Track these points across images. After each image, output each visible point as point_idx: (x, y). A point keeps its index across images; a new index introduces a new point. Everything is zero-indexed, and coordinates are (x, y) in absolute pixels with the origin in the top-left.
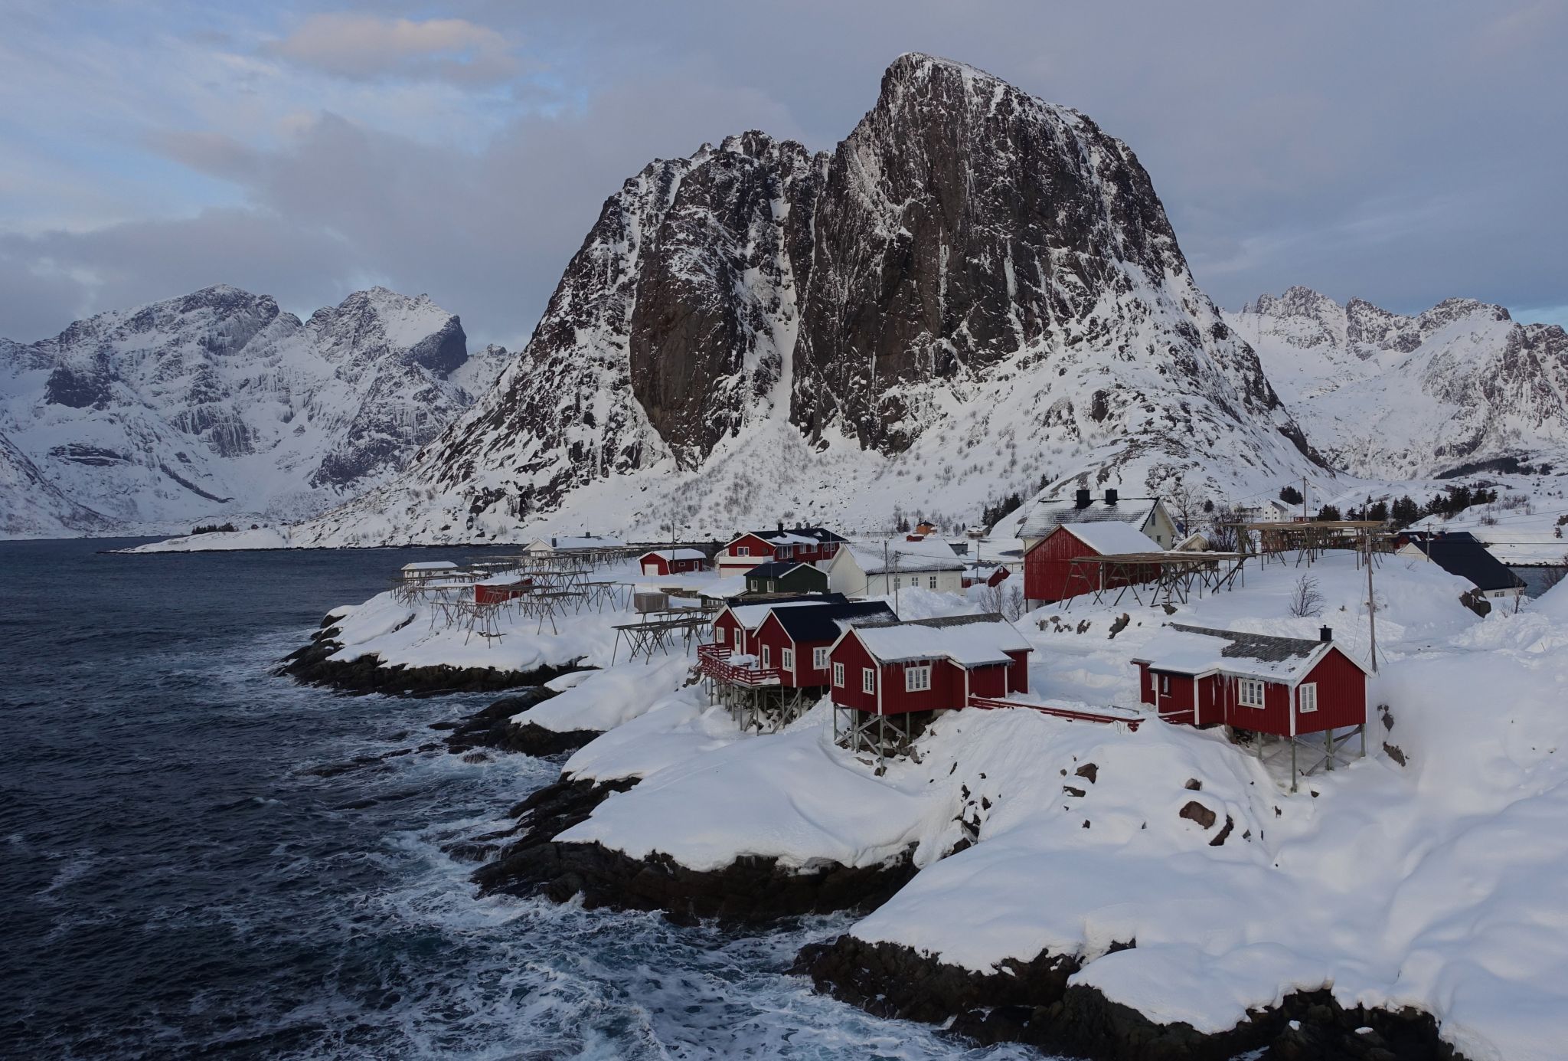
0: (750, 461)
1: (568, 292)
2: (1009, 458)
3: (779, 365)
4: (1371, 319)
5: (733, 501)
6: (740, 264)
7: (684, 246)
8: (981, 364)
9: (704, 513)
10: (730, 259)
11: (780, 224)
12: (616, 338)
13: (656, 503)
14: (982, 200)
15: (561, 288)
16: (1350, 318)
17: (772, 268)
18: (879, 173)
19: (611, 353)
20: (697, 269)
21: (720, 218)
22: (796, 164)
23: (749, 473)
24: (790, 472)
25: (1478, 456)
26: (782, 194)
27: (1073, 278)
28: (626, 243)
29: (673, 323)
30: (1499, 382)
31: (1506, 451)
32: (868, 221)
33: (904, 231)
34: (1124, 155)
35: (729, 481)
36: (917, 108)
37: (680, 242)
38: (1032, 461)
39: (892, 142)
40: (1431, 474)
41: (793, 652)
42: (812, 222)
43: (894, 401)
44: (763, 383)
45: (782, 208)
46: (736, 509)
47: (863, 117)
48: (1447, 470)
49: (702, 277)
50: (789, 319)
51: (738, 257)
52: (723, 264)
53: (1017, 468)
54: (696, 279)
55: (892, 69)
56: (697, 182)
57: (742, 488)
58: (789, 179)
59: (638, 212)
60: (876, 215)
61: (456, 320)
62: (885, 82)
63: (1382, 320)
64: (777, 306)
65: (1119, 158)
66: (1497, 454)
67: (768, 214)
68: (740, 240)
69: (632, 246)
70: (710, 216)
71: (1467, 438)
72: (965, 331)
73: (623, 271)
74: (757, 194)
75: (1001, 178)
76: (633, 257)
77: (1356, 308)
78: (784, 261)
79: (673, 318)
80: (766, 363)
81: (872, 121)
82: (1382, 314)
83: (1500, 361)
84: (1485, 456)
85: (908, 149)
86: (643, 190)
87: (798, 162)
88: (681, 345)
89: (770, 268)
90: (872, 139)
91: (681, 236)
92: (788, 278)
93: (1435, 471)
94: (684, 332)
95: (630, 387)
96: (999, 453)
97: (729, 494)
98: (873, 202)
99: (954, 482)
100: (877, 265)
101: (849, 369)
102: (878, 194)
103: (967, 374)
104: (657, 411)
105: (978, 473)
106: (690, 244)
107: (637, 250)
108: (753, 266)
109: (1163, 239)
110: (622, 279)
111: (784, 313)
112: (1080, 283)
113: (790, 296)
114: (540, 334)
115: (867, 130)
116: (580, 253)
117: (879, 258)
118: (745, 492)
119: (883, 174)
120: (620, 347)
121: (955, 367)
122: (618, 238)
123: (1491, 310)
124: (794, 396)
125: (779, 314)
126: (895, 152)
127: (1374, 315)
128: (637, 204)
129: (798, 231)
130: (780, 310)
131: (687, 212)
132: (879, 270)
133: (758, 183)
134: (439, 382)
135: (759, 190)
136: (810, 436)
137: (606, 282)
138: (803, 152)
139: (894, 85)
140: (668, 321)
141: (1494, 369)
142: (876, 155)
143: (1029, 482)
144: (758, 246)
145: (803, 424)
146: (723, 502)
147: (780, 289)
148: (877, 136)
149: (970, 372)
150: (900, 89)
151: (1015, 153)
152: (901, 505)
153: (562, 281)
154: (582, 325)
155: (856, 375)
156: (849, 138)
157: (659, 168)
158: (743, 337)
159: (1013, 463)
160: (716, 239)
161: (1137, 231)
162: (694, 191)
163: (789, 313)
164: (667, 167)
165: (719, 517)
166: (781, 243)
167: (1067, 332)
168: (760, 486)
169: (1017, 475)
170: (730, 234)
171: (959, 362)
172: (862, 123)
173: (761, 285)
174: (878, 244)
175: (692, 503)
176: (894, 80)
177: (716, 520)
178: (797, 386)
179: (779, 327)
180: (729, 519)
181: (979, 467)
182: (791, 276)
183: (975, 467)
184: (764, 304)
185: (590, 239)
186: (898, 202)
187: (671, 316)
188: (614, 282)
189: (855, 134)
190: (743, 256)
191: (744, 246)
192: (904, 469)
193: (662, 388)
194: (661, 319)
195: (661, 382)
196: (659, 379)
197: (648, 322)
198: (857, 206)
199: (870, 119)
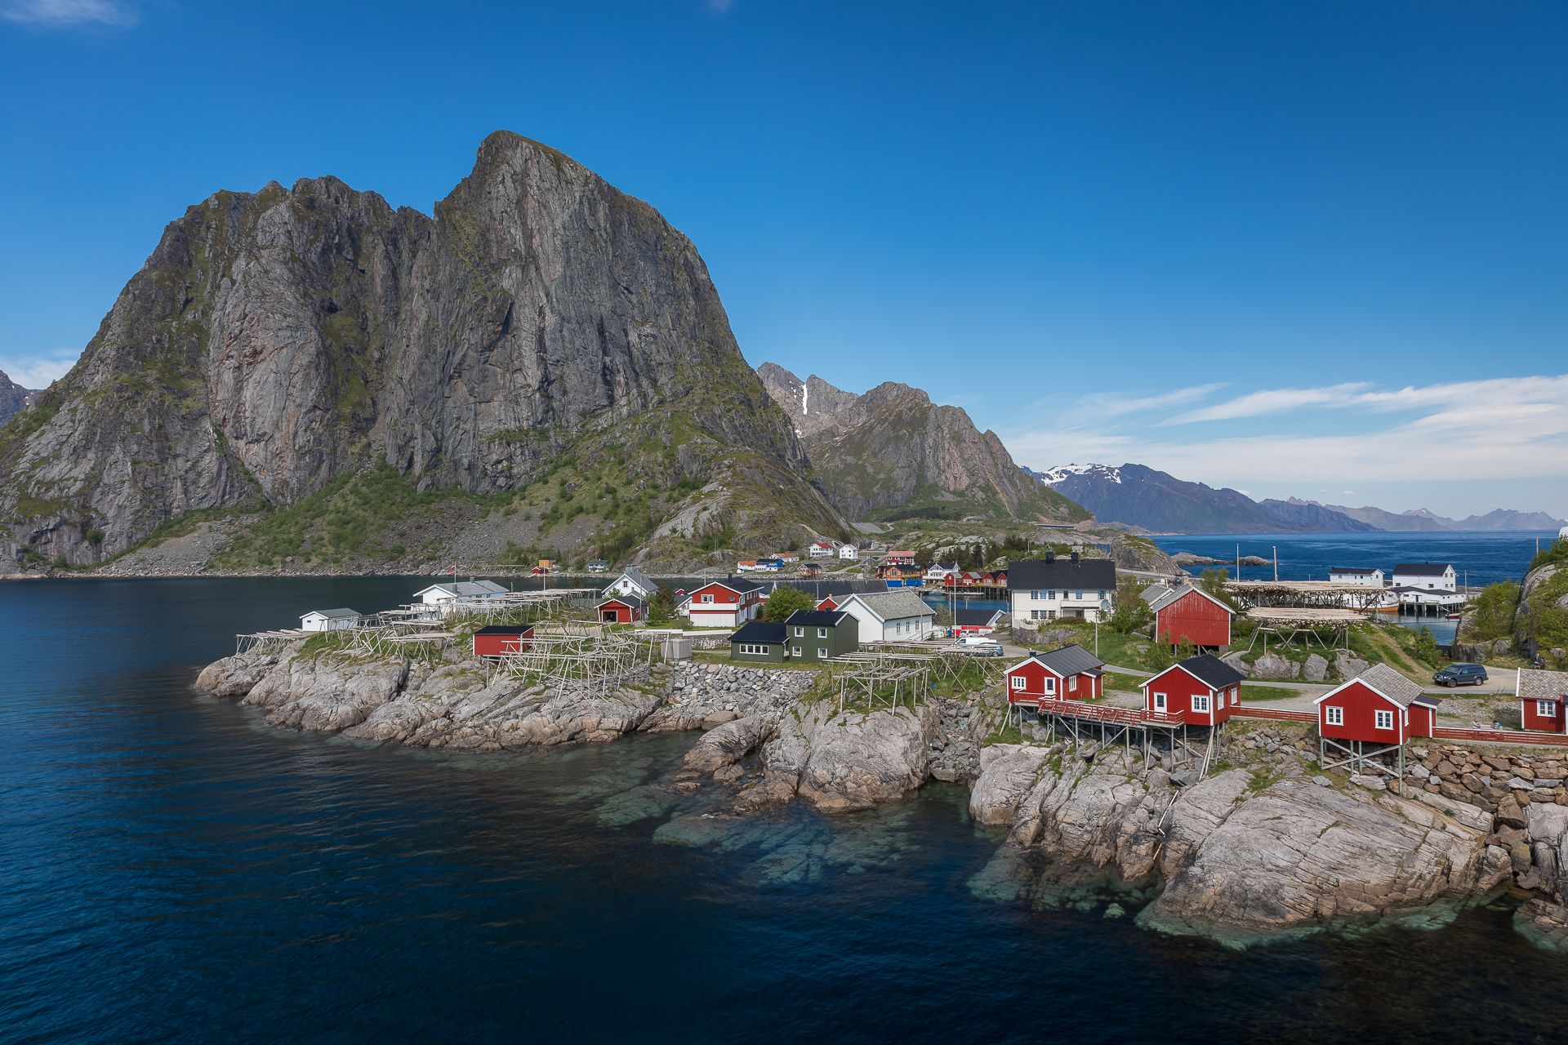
0: (351, 498)
2: (611, 503)
3: (372, 404)
10: (318, 299)
11: (362, 271)
17: (359, 312)
18: (477, 235)
23: (351, 507)
24: (395, 508)
25: (909, 506)
28: (197, 272)
29: (261, 357)
31: (928, 502)
32: (467, 281)
35: (330, 516)
38: (632, 504)
40: (878, 517)
41: (1210, 699)
42: (401, 272)
44: (360, 422)
46: (342, 544)
47: (459, 182)
51: (327, 300)
52: (312, 302)
53: (621, 511)
55: (489, 140)
57: (346, 522)
60: (476, 274)
63: (834, 395)
64: (365, 349)
68: (327, 281)
73: (194, 300)
74: (341, 239)
76: (205, 287)
78: (369, 306)
79: (261, 352)
80: (360, 403)
81: (468, 187)
88: (270, 379)
89: (354, 311)
90: (469, 203)
92: (375, 322)
94: (273, 366)
96: (601, 498)
98: (472, 262)
99: (562, 523)
100: (479, 320)
101: (450, 413)
102: (476, 255)
105: (584, 514)
108: (341, 309)
111: (371, 355)
113: (375, 340)
115: (464, 194)
116: (140, 277)
117: (480, 314)
119: (481, 238)
122: (185, 265)
125: (367, 356)
129: (385, 279)
130: (367, 352)
133: (342, 228)
135: (344, 237)
136: (410, 475)
137: (172, 309)
140: (256, 354)
142: (473, 219)
145: (403, 464)
146: (327, 537)
147: (366, 332)
148: (475, 201)
156: (446, 200)
158: (335, 375)
159: (615, 506)
160: (303, 278)
163: (376, 354)
165: (324, 550)
166: (366, 289)
168: (365, 521)
170: (318, 274)
172: (458, 187)
173: (348, 327)
174: (478, 303)
175: (293, 536)
177: (322, 553)
179: (367, 370)
180: (337, 552)
181: (584, 508)
183: (581, 509)
184: (352, 346)
187: (259, 349)
188: (182, 310)
189: (451, 198)
190: (330, 299)
192: (512, 508)
193: (248, 421)
194: (248, 351)
195: (247, 414)
196: (245, 411)
197: (232, 354)
198: (456, 264)
199: (466, 185)
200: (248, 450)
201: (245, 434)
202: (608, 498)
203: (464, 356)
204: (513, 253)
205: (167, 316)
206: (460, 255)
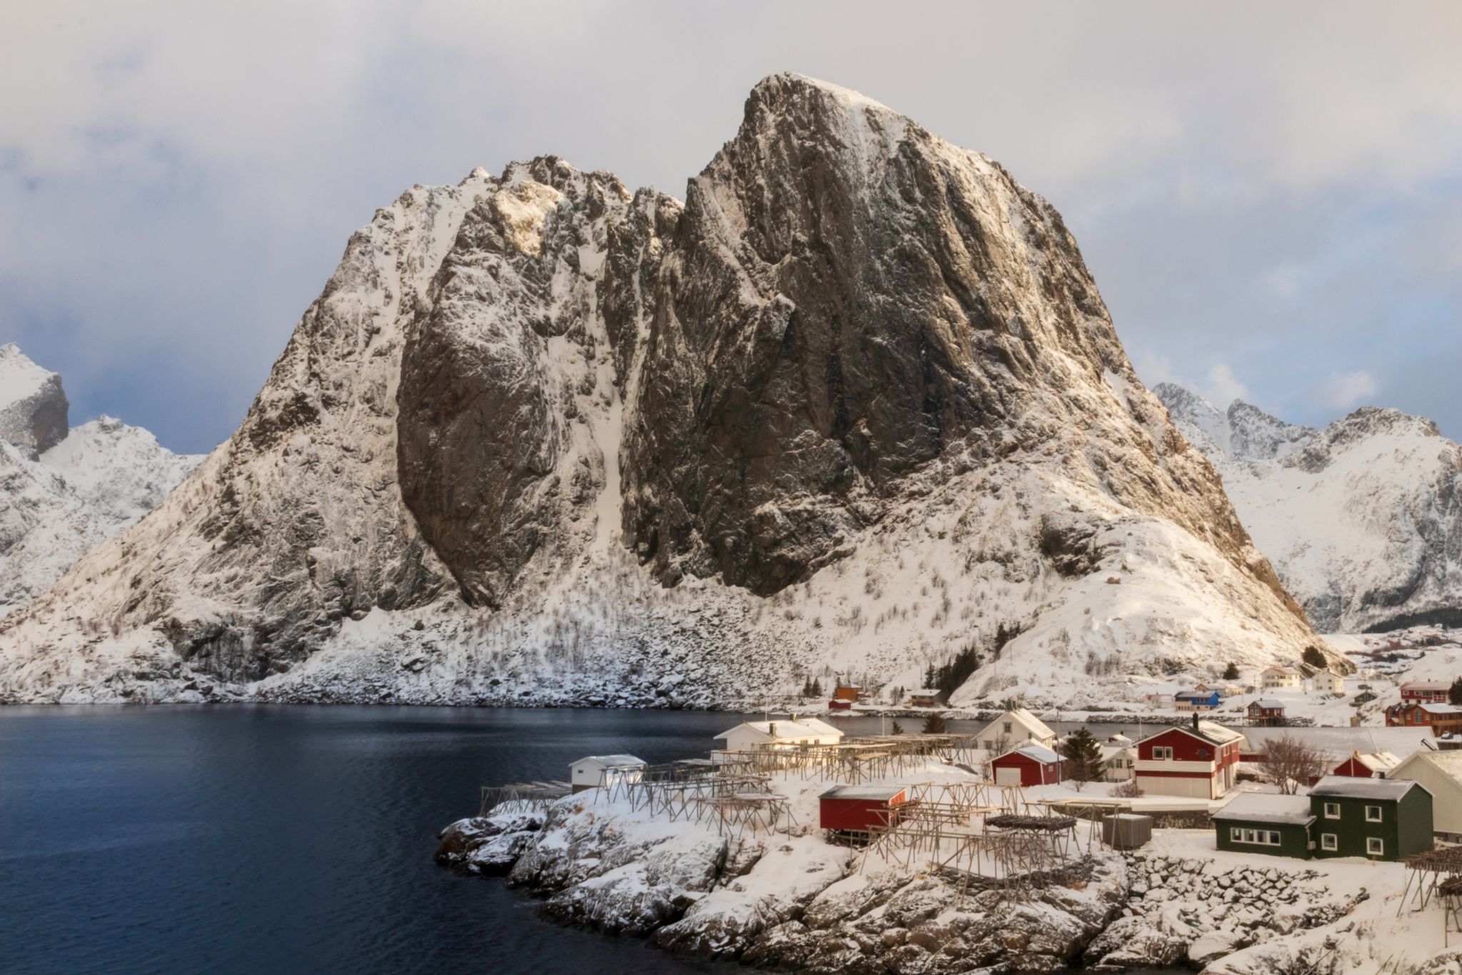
0: (574, 595)
1: (302, 353)
2: (941, 601)
3: (601, 463)
4: (1258, 428)
5: (556, 651)
6: (543, 329)
7: (475, 302)
8: (887, 474)
9: (516, 662)
10: (529, 320)
11: (590, 279)
12: (375, 420)
13: (441, 646)
14: (884, 263)
15: (291, 349)
16: (1234, 425)
17: (584, 334)
18: (744, 220)
19: (370, 442)
20: (495, 333)
21: (517, 267)
22: (609, 202)
23: (574, 609)
24: (631, 610)
25: (1413, 606)
26: (590, 238)
27: (1002, 369)
28: (380, 293)
29: (464, 402)
30: (1434, 515)
31: (1447, 599)
32: (731, 284)
33: (782, 298)
34: (1045, 215)
35: (546, 621)
36: (796, 142)
37: (469, 295)
38: (972, 604)
39: (761, 181)
40: (1358, 625)
42: (636, 278)
43: (767, 519)
44: (586, 490)
45: (593, 260)
46: (561, 662)
47: (720, 148)
48: (1376, 621)
49: (502, 345)
50: (608, 404)
51: (541, 318)
52: (525, 327)
53: (955, 613)
54: (494, 348)
55: (759, 91)
56: (485, 218)
57: (567, 630)
58: (600, 222)
59: (395, 253)
60: (742, 274)
61: (56, 381)
62: (751, 107)
63: (1272, 431)
64: (593, 385)
65: (1042, 219)
66: (1435, 603)
67: (574, 263)
68: (542, 296)
69: (388, 297)
70: (504, 264)
71: (1400, 581)
72: (865, 431)
73: (377, 331)
74: (562, 237)
75: (907, 237)
76: (392, 311)
77: (1240, 413)
78: (595, 326)
79: (463, 396)
80: (586, 463)
81: (733, 155)
82: (1272, 422)
83: (1432, 486)
84: (1421, 605)
85: (786, 192)
86: (399, 225)
87: (610, 201)
89: (578, 335)
90: (734, 177)
91: (471, 289)
92: (602, 350)
93: (1362, 622)
94: (476, 415)
95: (396, 489)
96: (924, 593)
97: (550, 638)
98: (739, 258)
99: (868, 631)
100: (747, 339)
101: (707, 473)
102: (744, 248)
103: (867, 486)
104: (436, 522)
105: (900, 617)
106: (481, 299)
107: (395, 306)
108: (560, 333)
109: (1094, 323)
110: (379, 342)
111: (601, 395)
112: (1007, 375)
113: (605, 374)
114: (263, 411)
115: (726, 166)
116: (319, 303)
117: (749, 330)
118: (572, 635)
119: (751, 223)
120: (381, 431)
121: (852, 477)
122: (369, 284)
123: (1416, 424)
124: (627, 508)
125: (595, 397)
126: (768, 195)
127: (1263, 423)
128: (392, 243)
129: (619, 288)
130: (596, 391)
131: (474, 257)
132: (750, 346)
133: (563, 224)
134: (28, 464)
135: (564, 233)
136: (654, 562)
137: (355, 344)
138: (616, 188)
139: (762, 112)
140: (456, 399)
141: (1426, 496)
142: (739, 197)
143: (975, 633)
144: (566, 306)
145: (643, 546)
146: (542, 651)
147: (593, 363)
148: (741, 174)
149: (872, 484)
150: (771, 118)
151: (923, 205)
152: (798, 659)
153: (293, 341)
154: (328, 402)
155: (718, 481)
156: (702, 174)
157: (420, 197)
158: (554, 425)
159: (946, 606)
160: (513, 295)
161: (1067, 312)
162: (481, 230)
163: (607, 393)
164: (431, 197)
165: (539, 669)
166: (593, 306)
167: (996, 437)
168: (591, 627)
169: (954, 623)
170: (529, 288)
171: (856, 471)
172: (718, 157)
173: (572, 358)
174: (746, 314)
175: (498, 648)
176: (762, 106)
177: (535, 672)
178: (630, 496)
179: (596, 416)
180: (555, 671)
181: (900, 609)
182: (607, 347)
183: (895, 610)
184: (575, 382)
185: (330, 288)
186: (773, 260)
187: (460, 392)
188: (367, 344)
189: (708, 171)
190: (547, 318)
191: (547, 304)
192: (793, 609)
193: (445, 491)
194: (446, 396)
195: (444, 482)
196: (441, 477)
197: (426, 400)
198: (716, 262)
199: (729, 151)
200: (443, 531)
201: (441, 510)
202: (936, 595)
203: (728, 392)
204: (795, 242)
205: (350, 353)
206: (723, 248)
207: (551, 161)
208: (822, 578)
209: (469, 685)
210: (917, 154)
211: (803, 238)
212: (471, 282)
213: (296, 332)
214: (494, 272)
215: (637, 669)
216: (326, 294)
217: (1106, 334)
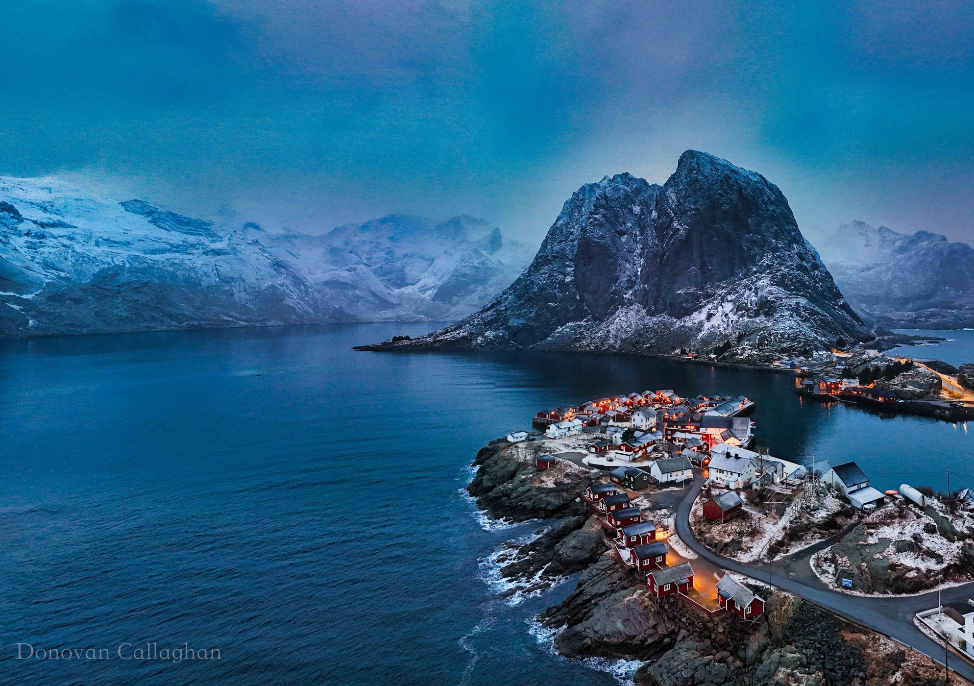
0: (623, 318)
1: (549, 241)
6: (620, 233)
7: (597, 227)
8: (716, 281)
10: (615, 230)
11: (636, 215)
12: (569, 263)
15: (546, 241)
17: (633, 234)
18: (676, 200)
19: (567, 269)
20: (602, 237)
21: (612, 213)
22: (643, 189)
23: (622, 323)
26: (637, 201)
32: (672, 220)
33: (686, 226)
34: (777, 192)
36: (692, 175)
37: (595, 225)
38: (735, 325)
39: (682, 187)
42: (649, 215)
43: (679, 295)
44: (629, 285)
45: (637, 208)
47: (670, 176)
49: (605, 240)
50: (639, 255)
51: (619, 229)
52: (613, 233)
54: (602, 241)
55: (683, 156)
56: (602, 198)
58: (640, 196)
60: (675, 218)
62: (680, 162)
64: (634, 249)
67: (631, 211)
68: (620, 222)
70: (607, 212)
73: (572, 233)
74: (627, 202)
76: (576, 227)
78: (637, 231)
80: (630, 276)
85: (689, 191)
86: (580, 198)
89: (631, 234)
90: (674, 186)
95: (574, 284)
98: (674, 213)
100: (675, 239)
102: (675, 210)
103: (710, 284)
105: (714, 328)
106: (599, 225)
107: (578, 224)
108: (625, 234)
110: (571, 238)
111: (637, 253)
113: (639, 246)
114: (538, 259)
115: (672, 182)
116: (554, 226)
117: (676, 237)
118: (620, 331)
119: (678, 202)
121: (706, 282)
124: (640, 291)
125: (635, 254)
126: (683, 192)
128: (578, 204)
129: (643, 218)
131: (598, 211)
132: (676, 242)
133: (628, 198)
134: (489, 256)
135: (628, 200)
136: (647, 308)
137: (565, 238)
138: (645, 183)
140: (590, 258)
142: (675, 192)
143: (734, 335)
145: (644, 303)
147: (636, 241)
148: (676, 185)
149: (712, 284)
150: (686, 166)
151: (731, 195)
153: (547, 237)
154: (555, 257)
155: (666, 284)
157: (587, 188)
158: (620, 265)
159: (728, 325)
160: (610, 222)
162: (601, 201)
163: (639, 252)
164: (590, 188)
166: (636, 224)
167: (751, 269)
168: (626, 329)
172: (670, 179)
173: (628, 241)
174: (675, 231)
175: (599, 335)
176: (684, 160)
178: (642, 286)
179: (635, 260)
180: (614, 343)
182: (640, 237)
183: (713, 326)
184: (629, 249)
185: (558, 219)
186: (684, 214)
188: (568, 238)
189: (666, 184)
190: (621, 230)
191: (621, 225)
192: (684, 325)
193: (588, 286)
196: (587, 282)
198: (668, 215)
199: (673, 178)
200: (588, 297)
201: (587, 291)
202: (726, 321)
203: (669, 256)
204: (690, 208)
205: (563, 241)
206: (669, 210)
207: (626, 174)
208: (695, 314)
209: (589, 347)
210: (730, 178)
211: (693, 207)
212: (596, 221)
213: (548, 233)
214: (604, 216)
215: (638, 343)
216: (557, 221)
217: (795, 231)
